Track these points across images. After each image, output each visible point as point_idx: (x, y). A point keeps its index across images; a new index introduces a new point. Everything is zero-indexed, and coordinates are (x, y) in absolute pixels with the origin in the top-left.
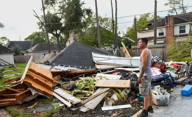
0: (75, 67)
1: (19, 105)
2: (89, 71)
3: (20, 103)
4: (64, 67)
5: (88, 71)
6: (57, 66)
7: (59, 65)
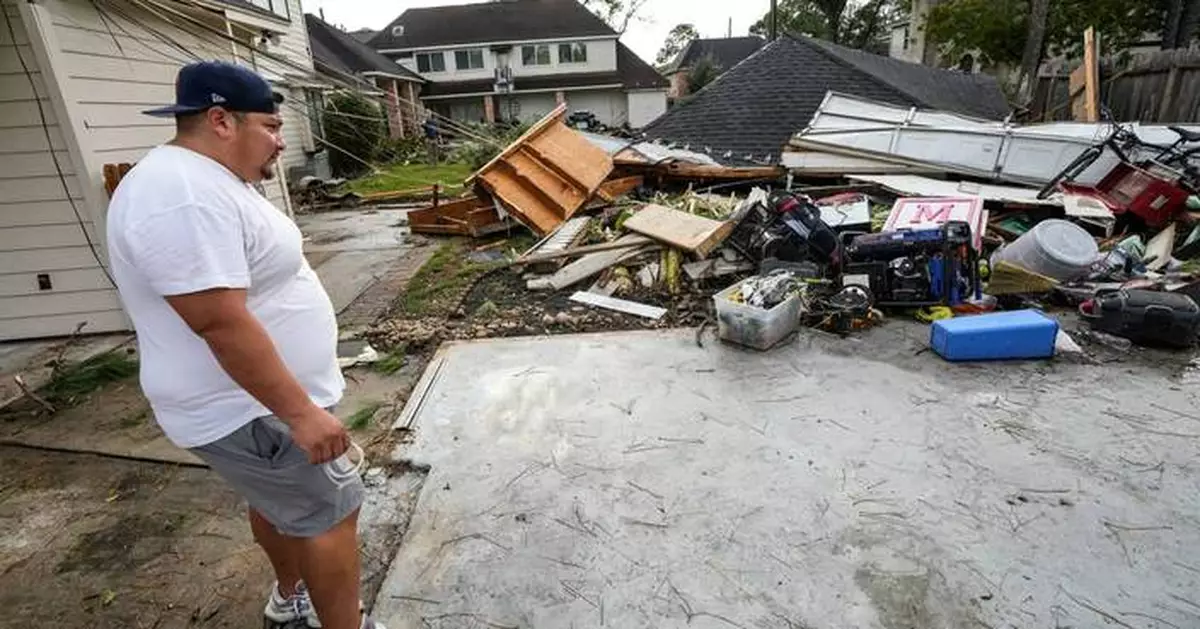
0: (705, 153)
1: (470, 236)
2: (749, 175)
3: (475, 234)
4: (671, 149)
5: (742, 174)
6: (651, 142)
7: (657, 141)
